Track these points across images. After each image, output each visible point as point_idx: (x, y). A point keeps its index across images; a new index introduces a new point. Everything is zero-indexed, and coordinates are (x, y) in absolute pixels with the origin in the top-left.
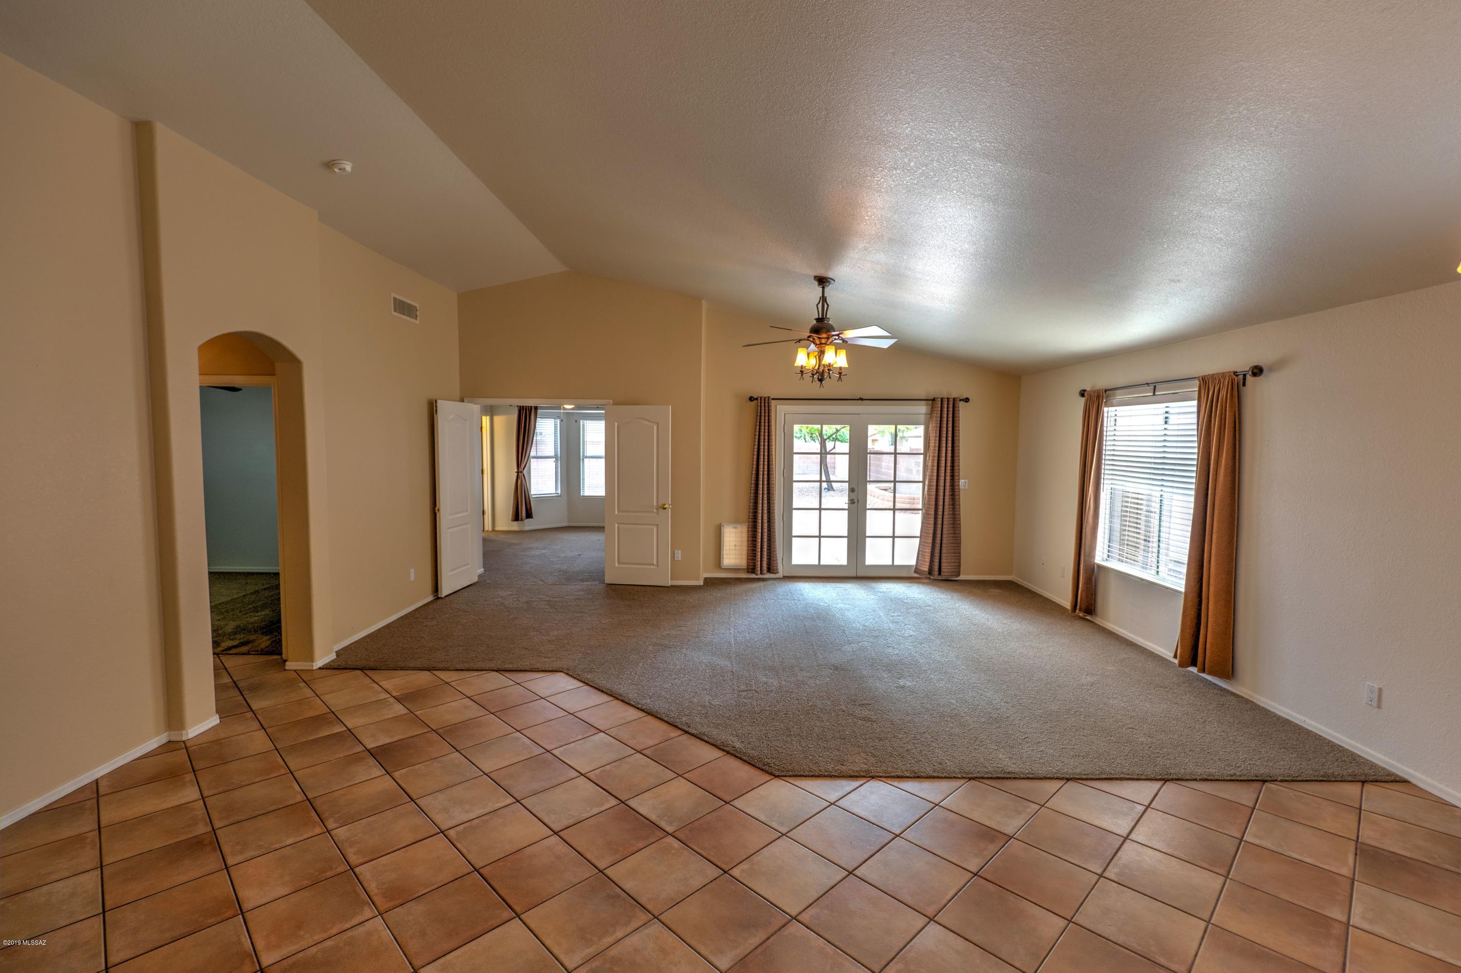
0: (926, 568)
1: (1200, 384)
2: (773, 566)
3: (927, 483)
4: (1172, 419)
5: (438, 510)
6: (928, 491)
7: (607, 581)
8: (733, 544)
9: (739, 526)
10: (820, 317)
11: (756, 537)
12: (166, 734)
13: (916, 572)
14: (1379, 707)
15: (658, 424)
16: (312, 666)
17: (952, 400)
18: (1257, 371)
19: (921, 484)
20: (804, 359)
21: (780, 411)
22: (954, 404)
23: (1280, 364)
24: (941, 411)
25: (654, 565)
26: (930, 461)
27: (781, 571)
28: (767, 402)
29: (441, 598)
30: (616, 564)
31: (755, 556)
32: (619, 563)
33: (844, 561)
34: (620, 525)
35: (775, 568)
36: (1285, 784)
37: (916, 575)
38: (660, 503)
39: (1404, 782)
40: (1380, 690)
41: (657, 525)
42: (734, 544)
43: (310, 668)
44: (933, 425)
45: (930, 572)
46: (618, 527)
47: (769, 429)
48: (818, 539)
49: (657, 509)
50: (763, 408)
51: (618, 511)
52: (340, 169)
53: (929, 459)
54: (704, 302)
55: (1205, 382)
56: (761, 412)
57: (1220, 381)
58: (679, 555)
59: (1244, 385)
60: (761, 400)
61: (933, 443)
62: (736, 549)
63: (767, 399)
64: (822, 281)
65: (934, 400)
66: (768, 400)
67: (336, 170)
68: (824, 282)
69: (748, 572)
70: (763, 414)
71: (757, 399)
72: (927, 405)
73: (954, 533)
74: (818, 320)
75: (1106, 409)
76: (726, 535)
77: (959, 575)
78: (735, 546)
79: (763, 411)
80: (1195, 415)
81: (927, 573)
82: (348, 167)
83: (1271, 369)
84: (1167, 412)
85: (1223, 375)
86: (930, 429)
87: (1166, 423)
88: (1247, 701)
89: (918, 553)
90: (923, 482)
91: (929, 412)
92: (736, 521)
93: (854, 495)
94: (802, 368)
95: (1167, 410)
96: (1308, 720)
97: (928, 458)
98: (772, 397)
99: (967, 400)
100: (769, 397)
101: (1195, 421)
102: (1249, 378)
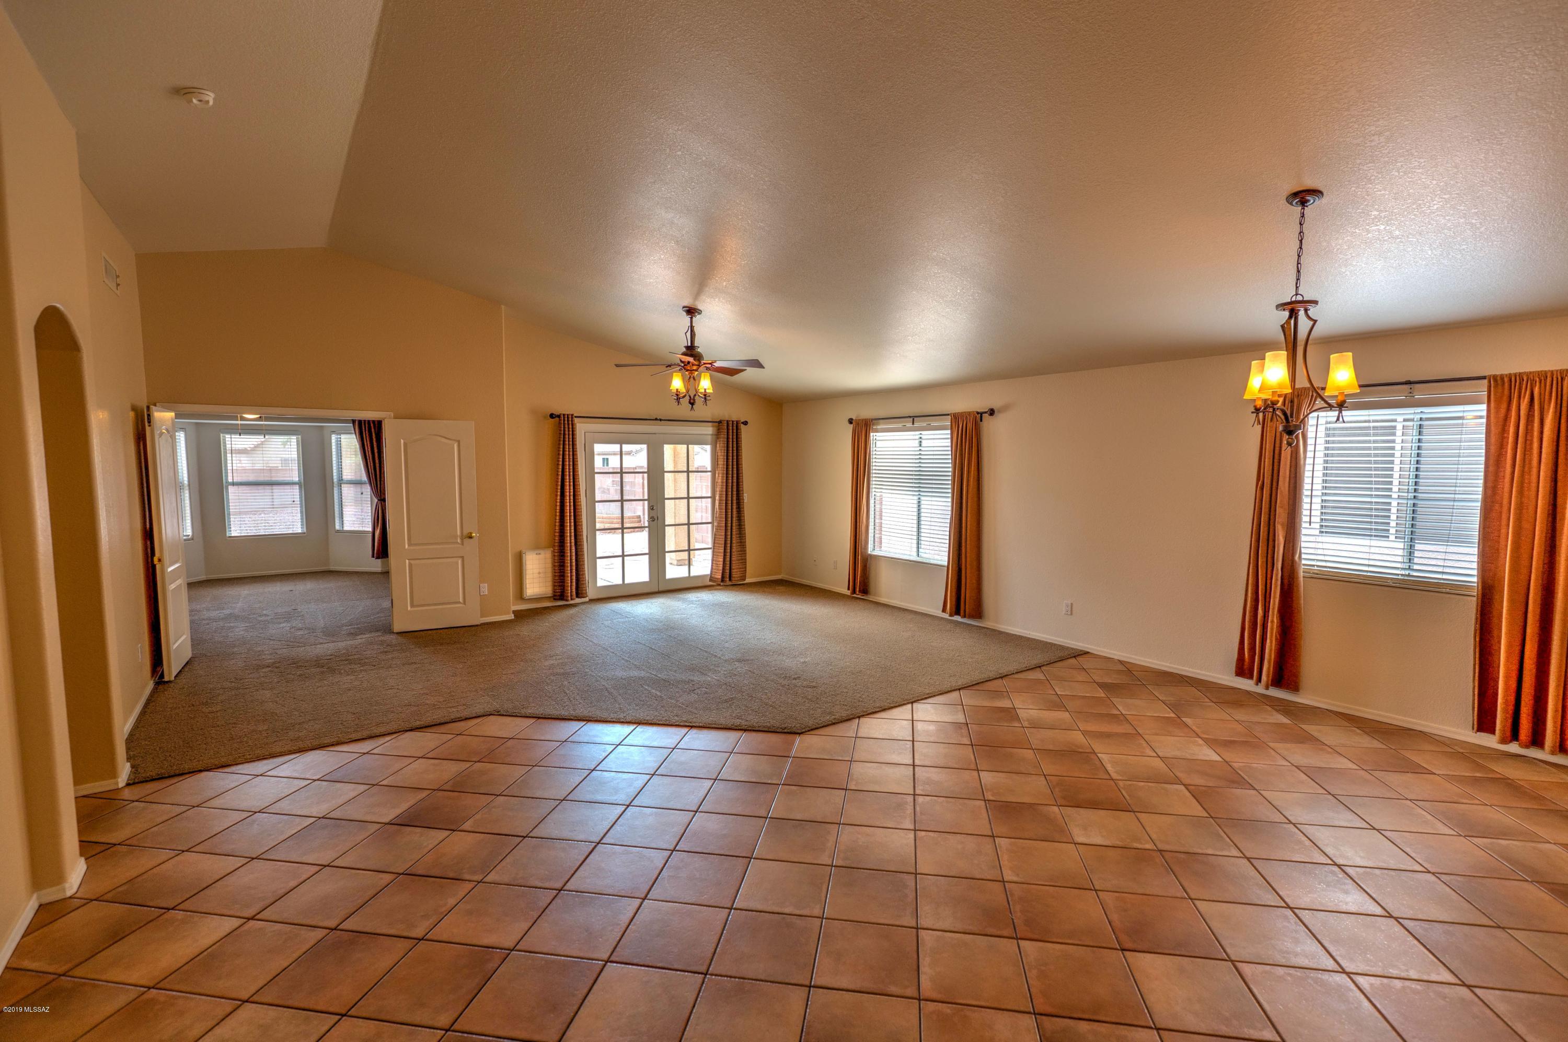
0: (719, 576)
1: (952, 419)
2: (582, 590)
3: (717, 498)
4: (924, 443)
5: (160, 560)
6: (719, 506)
7: (397, 627)
8: (536, 571)
9: (542, 552)
10: (689, 345)
11: (564, 562)
12: (35, 896)
13: (711, 580)
14: (1071, 614)
15: (459, 442)
16: (117, 783)
17: (735, 422)
18: (992, 412)
19: (709, 500)
20: (677, 383)
21: (581, 428)
22: (737, 426)
23: (1005, 408)
24: (728, 433)
25: (459, 603)
26: (720, 478)
27: (591, 593)
28: (570, 419)
29: (169, 682)
30: (409, 608)
31: (564, 582)
32: (412, 606)
33: (646, 578)
34: (412, 562)
35: (584, 592)
36: (1048, 666)
37: (711, 583)
38: (466, 532)
39: (1085, 653)
40: (1072, 604)
41: (462, 557)
42: (538, 571)
43: (116, 787)
44: (721, 446)
45: (723, 580)
46: (410, 565)
47: (573, 448)
48: (621, 558)
49: (462, 539)
50: (566, 426)
51: (409, 545)
52: (200, 101)
53: (719, 476)
54: (503, 307)
55: (956, 418)
56: (564, 431)
57: (966, 417)
58: (485, 589)
59: (981, 421)
60: (564, 418)
61: (721, 462)
62: (540, 577)
63: (570, 417)
64: (691, 311)
65: (720, 422)
66: (572, 418)
67: (194, 101)
68: (693, 313)
69: (555, 599)
70: (567, 433)
71: (559, 416)
72: (713, 426)
73: (741, 542)
74: (687, 347)
75: (872, 434)
76: (528, 563)
77: (744, 580)
78: (539, 573)
79: (567, 429)
80: (949, 440)
81: (720, 580)
82: (210, 97)
83: (999, 411)
84: (921, 438)
85: (969, 413)
86: (718, 448)
87: (920, 445)
88: (995, 630)
89: (712, 563)
90: (713, 497)
91: (715, 433)
92: (537, 547)
93: (654, 514)
94: (677, 391)
95: (921, 436)
96: (1031, 633)
97: (717, 475)
98: (575, 415)
99: (745, 423)
100: (572, 415)
101: (949, 444)
102: (986, 416)
